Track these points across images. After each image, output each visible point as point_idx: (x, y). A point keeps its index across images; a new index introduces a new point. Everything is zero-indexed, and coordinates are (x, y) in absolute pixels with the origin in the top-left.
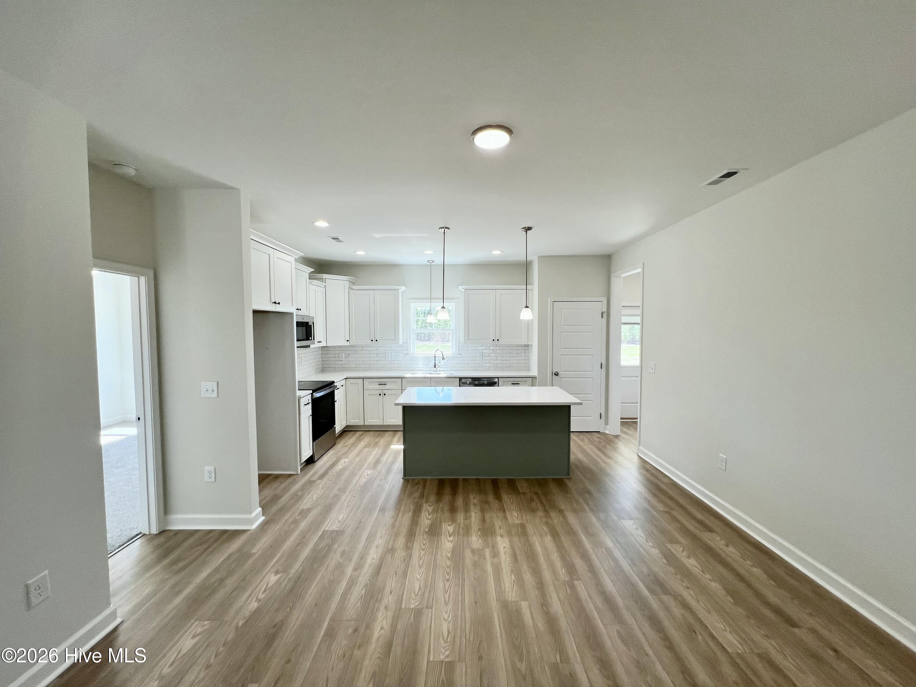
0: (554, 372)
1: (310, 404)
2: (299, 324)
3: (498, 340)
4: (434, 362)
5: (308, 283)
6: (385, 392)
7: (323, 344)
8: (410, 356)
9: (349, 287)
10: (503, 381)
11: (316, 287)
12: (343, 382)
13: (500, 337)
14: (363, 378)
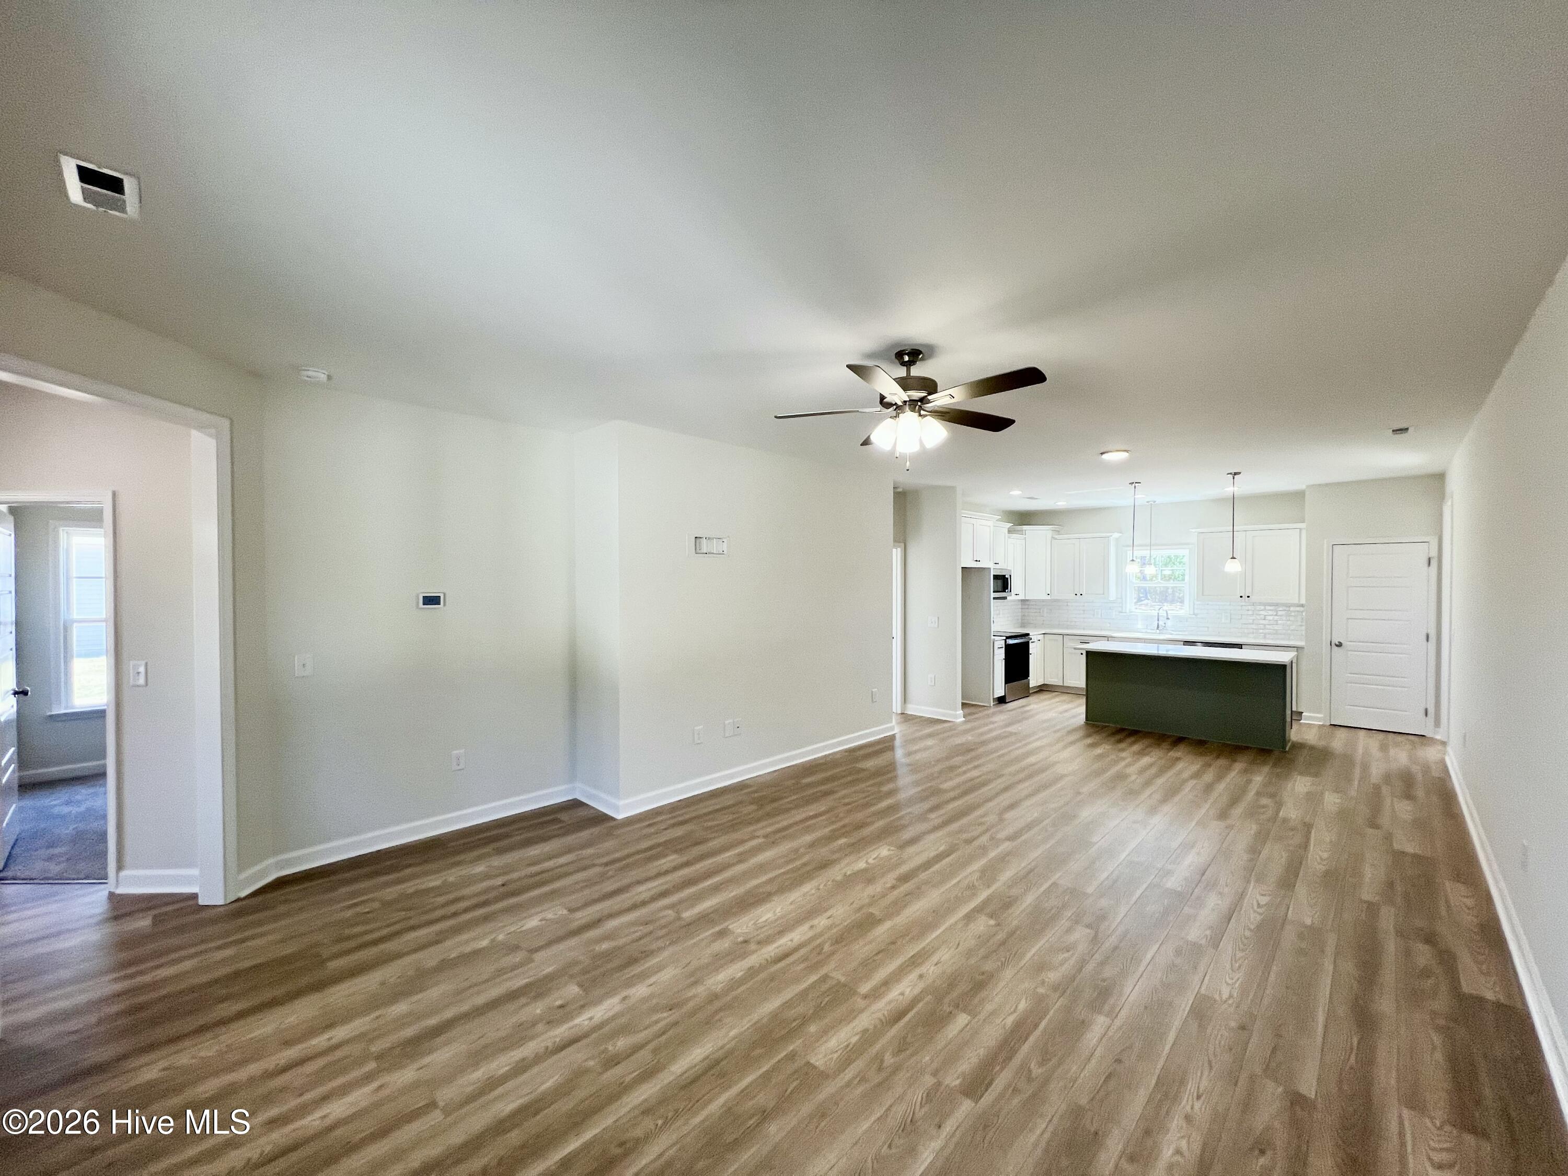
0: (1336, 641)
1: (1004, 648)
2: (996, 577)
3: (1248, 597)
4: (1157, 622)
5: (1006, 537)
7: (1021, 597)
8: (1125, 614)
9: (1052, 537)
11: (1016, 540)
12: (1041, 637)
13: (1251, 593)
14: (1063, 635)
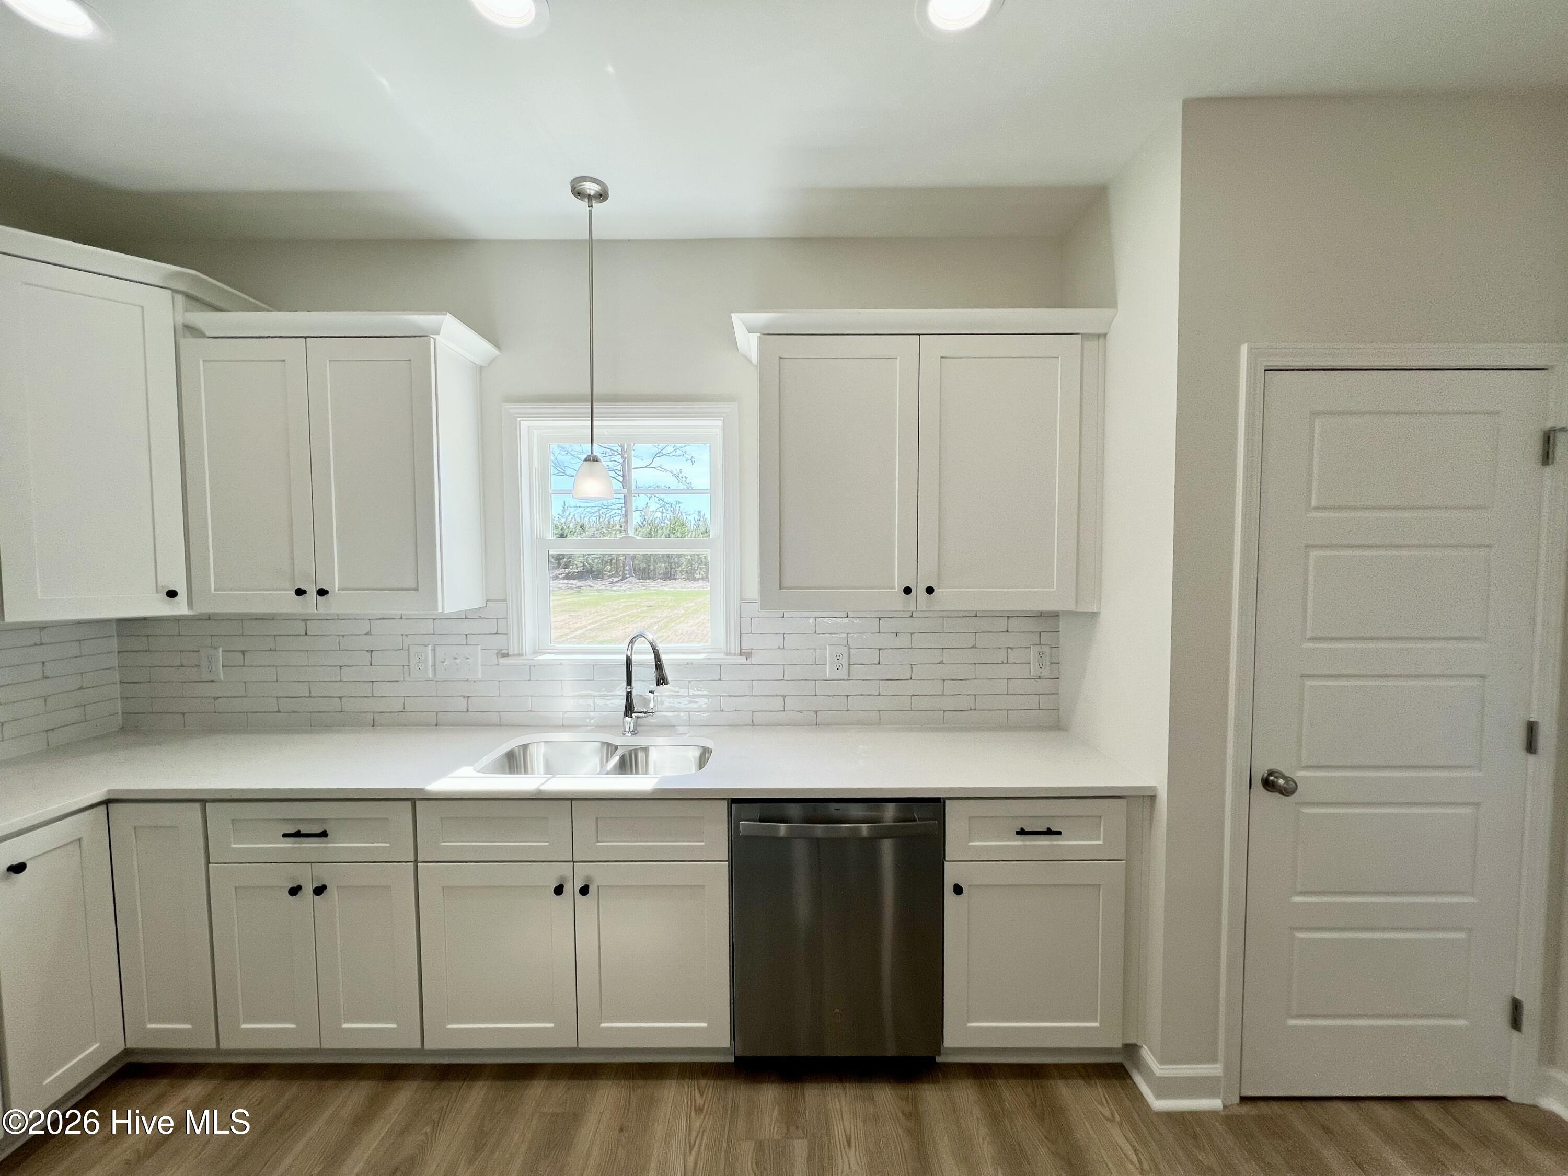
0: (1260, 771)
3: (930, 590)
4: (622, 692)
6: (324, 874)
8: (521, 661)
10: (970, 818)
13: (939, 574)
14: (203, 802)
